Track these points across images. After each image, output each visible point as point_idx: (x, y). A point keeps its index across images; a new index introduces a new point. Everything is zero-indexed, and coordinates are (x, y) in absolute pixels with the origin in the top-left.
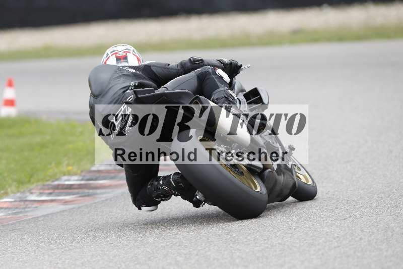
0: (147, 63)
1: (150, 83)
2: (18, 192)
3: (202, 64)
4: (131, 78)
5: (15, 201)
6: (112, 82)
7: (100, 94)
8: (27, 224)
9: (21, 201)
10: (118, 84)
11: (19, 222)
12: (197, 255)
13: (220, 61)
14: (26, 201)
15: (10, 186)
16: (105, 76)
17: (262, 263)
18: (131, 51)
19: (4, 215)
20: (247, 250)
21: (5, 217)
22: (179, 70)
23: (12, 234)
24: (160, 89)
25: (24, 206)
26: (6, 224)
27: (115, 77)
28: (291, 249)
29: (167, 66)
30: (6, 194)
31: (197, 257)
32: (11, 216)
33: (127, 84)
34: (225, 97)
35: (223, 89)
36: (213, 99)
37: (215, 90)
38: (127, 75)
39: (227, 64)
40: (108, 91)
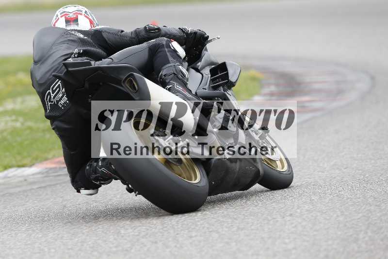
4: (76, 44)
7: (40, 61)
10: (60, 50)
13: (182, 30)
18: (83, 13)
22: (133, 38)
24: (106, 59)
27: (59, 42)
29: (120, 32)
33: (70, 51)
34: (174, 74)
35: (174, 64)
36: (162, 74)
37: (165, 65)
38: (72, 41)
39: (191, 33)
40: (49, 57)
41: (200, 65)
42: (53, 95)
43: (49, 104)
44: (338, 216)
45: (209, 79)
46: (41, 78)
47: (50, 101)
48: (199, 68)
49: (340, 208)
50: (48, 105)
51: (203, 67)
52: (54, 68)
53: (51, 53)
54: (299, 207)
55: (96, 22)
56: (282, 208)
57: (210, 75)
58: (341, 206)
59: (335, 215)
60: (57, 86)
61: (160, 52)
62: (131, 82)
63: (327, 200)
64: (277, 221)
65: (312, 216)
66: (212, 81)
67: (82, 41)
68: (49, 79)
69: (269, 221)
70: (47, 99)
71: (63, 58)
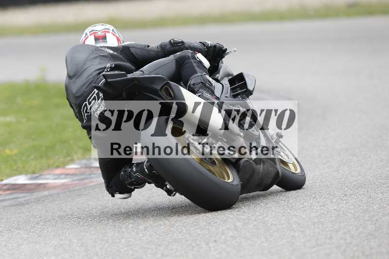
0: (126, 43)
1: (128, 64)
2: (84, 158)
3: (182, 47)
4: (108, 59)
5: (81, 168)
6: (88, 63)
7: (75, 76)
8: (93, 189)
9: (86, 167)
10: (93, 65)
11: (85, 188)
12: (255, 220)
13: (204, 44)
14: (92, 167)
15: (76, 153)
16: (81, 56)
17: (318, 228)
18: (111, 31)
19: (71, 181)
20: (304, 216)
21: (71, 183)
22: (158, 52)
23: (78, 199)
24: (137, 72)
25: (90, 173)
26: (72, 189)
27: (91, 57)
28: (346, 215)
29: (146, 48)
30: (72, 161)
31: (255, 223)
32: (76, 182)
33: (103, 66)
34: (202, 83)
35: (201, 74)
36: (190, 84)
37: (193, 75)
38: (103, 56)
39: (211, 47)
40: (83, 72)
41: (219, 76)
42: (89, 106)
43: (86, 115)
44: (262, 242)
45: (229, 88)
46: (77, 91)
47: (86, 112)
48: (219, 79)
49: (264, 234)
50: (84, 115)
51: (222, 78)
52: (90, 81)
53: (86, 67)
54: (223, 233)
55: (121, 39)
56: (206, 234)
57: (229, 85)
58: (266, 232)
59: (259, 242)
60: (93, 97)
61: (186, 64)
62: (167, 90)
63: (251, 226)
64: (201, 248)
65: (237, 242)
66: (232, 89)
67: (112, 56)
68: (84, 92)
69: (193, 247)
70: (83, 111)
71: (98, 72)
